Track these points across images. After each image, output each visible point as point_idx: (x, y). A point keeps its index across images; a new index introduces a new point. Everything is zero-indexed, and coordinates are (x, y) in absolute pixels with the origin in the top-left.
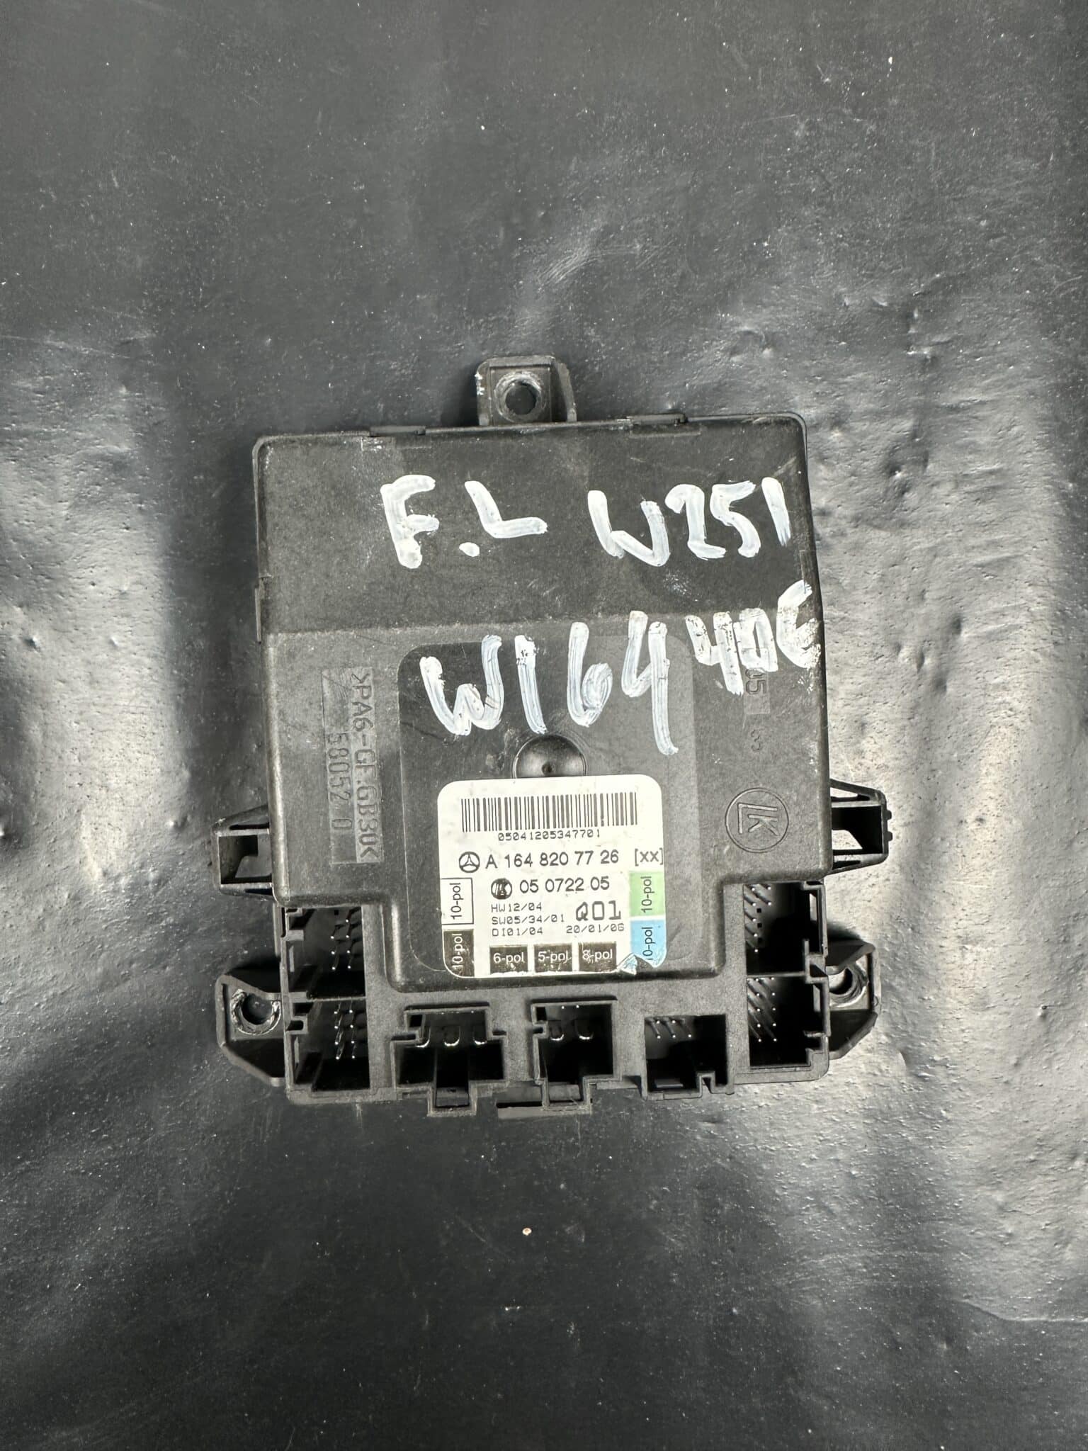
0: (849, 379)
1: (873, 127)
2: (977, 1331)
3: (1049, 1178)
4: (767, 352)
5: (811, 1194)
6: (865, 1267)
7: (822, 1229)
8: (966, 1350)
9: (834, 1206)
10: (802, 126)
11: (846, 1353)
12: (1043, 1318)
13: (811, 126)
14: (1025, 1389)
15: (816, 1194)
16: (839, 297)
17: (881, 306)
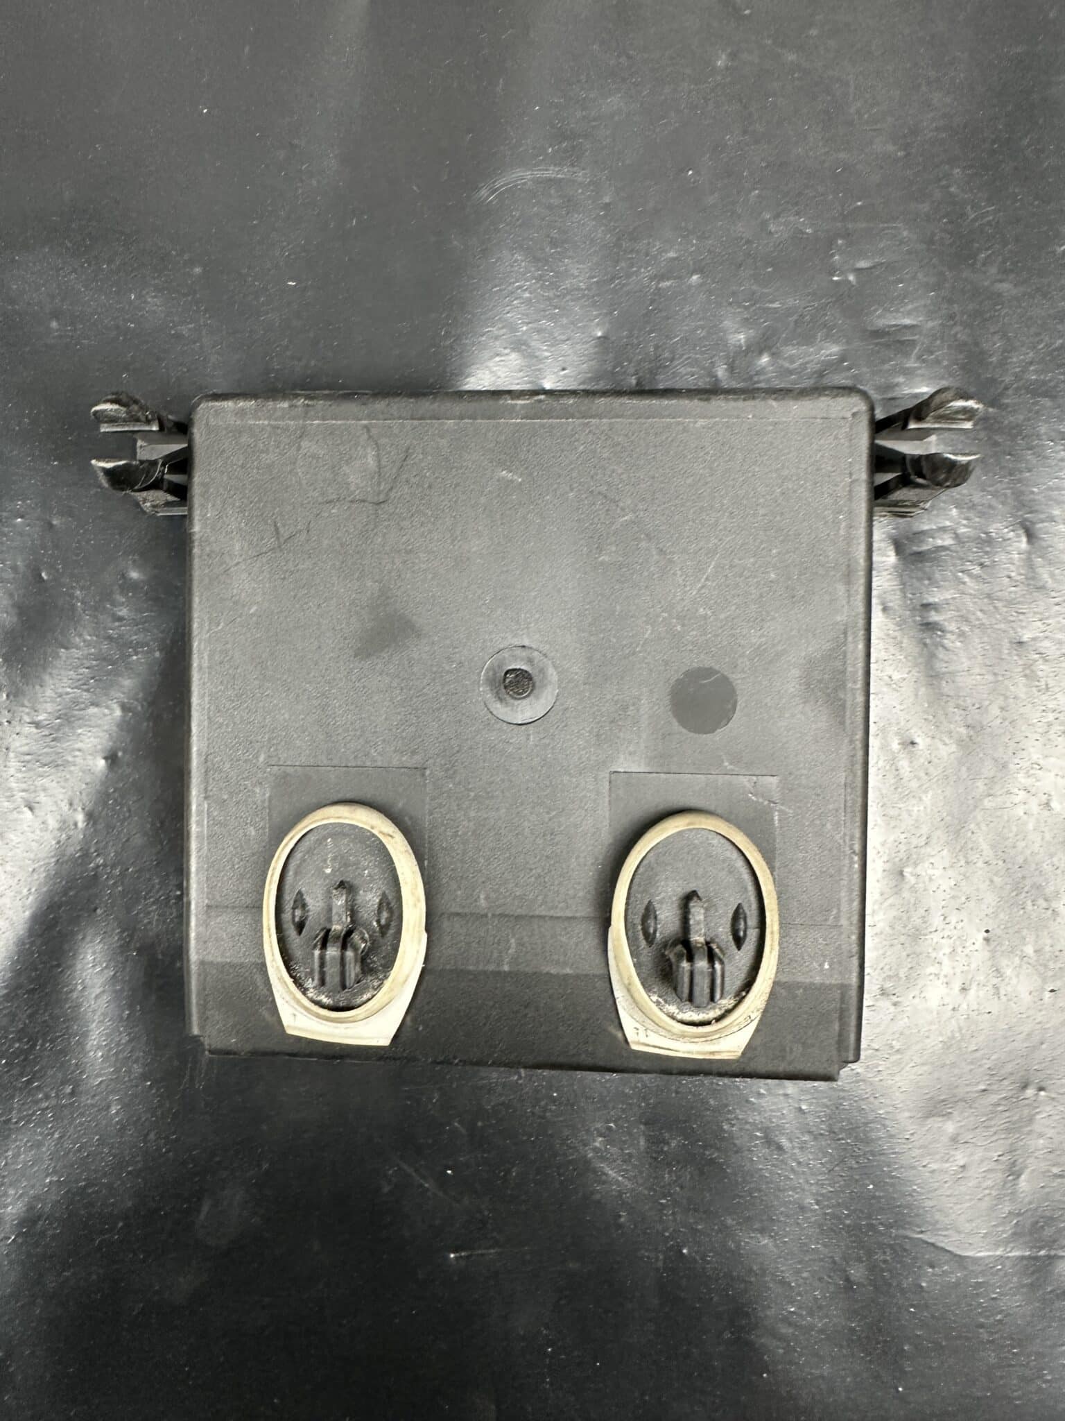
0: (776, 305)
1: (792, 57)
2: (932, 1267)
3: (1000, 1108)
4: (695, 277)
5: (759, 1130)
6: (817, 1204)
7: (773, 1165)
8: (922, 1287)
9: (784, 1142)
10: (724, 57)
11: (799, 1294)
12: (998, 1253)
13: (733, 56)
14: (982, 1326)
15: (766, 1130)
16: (764, 224)
17: (807, 234)
